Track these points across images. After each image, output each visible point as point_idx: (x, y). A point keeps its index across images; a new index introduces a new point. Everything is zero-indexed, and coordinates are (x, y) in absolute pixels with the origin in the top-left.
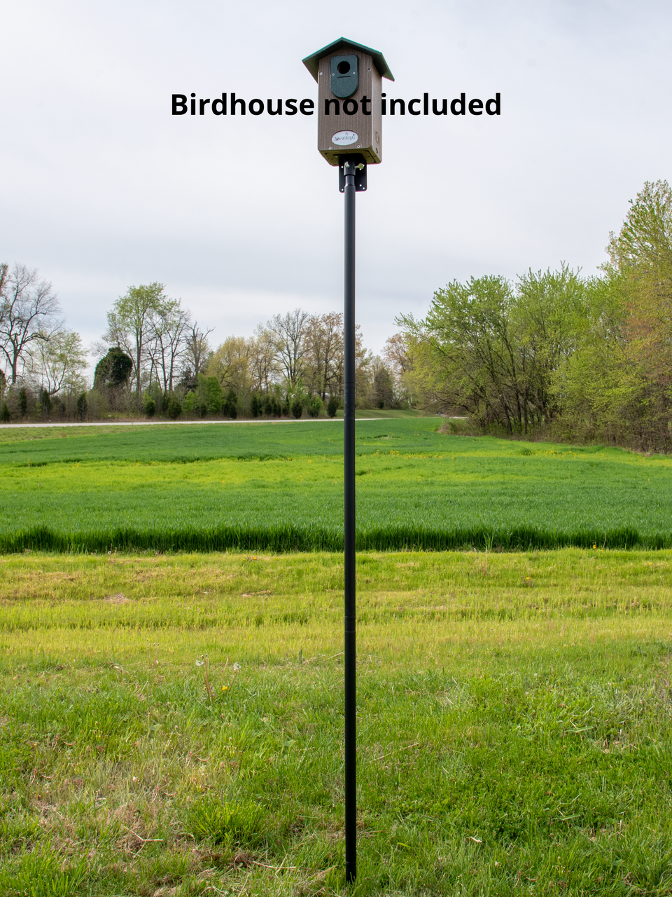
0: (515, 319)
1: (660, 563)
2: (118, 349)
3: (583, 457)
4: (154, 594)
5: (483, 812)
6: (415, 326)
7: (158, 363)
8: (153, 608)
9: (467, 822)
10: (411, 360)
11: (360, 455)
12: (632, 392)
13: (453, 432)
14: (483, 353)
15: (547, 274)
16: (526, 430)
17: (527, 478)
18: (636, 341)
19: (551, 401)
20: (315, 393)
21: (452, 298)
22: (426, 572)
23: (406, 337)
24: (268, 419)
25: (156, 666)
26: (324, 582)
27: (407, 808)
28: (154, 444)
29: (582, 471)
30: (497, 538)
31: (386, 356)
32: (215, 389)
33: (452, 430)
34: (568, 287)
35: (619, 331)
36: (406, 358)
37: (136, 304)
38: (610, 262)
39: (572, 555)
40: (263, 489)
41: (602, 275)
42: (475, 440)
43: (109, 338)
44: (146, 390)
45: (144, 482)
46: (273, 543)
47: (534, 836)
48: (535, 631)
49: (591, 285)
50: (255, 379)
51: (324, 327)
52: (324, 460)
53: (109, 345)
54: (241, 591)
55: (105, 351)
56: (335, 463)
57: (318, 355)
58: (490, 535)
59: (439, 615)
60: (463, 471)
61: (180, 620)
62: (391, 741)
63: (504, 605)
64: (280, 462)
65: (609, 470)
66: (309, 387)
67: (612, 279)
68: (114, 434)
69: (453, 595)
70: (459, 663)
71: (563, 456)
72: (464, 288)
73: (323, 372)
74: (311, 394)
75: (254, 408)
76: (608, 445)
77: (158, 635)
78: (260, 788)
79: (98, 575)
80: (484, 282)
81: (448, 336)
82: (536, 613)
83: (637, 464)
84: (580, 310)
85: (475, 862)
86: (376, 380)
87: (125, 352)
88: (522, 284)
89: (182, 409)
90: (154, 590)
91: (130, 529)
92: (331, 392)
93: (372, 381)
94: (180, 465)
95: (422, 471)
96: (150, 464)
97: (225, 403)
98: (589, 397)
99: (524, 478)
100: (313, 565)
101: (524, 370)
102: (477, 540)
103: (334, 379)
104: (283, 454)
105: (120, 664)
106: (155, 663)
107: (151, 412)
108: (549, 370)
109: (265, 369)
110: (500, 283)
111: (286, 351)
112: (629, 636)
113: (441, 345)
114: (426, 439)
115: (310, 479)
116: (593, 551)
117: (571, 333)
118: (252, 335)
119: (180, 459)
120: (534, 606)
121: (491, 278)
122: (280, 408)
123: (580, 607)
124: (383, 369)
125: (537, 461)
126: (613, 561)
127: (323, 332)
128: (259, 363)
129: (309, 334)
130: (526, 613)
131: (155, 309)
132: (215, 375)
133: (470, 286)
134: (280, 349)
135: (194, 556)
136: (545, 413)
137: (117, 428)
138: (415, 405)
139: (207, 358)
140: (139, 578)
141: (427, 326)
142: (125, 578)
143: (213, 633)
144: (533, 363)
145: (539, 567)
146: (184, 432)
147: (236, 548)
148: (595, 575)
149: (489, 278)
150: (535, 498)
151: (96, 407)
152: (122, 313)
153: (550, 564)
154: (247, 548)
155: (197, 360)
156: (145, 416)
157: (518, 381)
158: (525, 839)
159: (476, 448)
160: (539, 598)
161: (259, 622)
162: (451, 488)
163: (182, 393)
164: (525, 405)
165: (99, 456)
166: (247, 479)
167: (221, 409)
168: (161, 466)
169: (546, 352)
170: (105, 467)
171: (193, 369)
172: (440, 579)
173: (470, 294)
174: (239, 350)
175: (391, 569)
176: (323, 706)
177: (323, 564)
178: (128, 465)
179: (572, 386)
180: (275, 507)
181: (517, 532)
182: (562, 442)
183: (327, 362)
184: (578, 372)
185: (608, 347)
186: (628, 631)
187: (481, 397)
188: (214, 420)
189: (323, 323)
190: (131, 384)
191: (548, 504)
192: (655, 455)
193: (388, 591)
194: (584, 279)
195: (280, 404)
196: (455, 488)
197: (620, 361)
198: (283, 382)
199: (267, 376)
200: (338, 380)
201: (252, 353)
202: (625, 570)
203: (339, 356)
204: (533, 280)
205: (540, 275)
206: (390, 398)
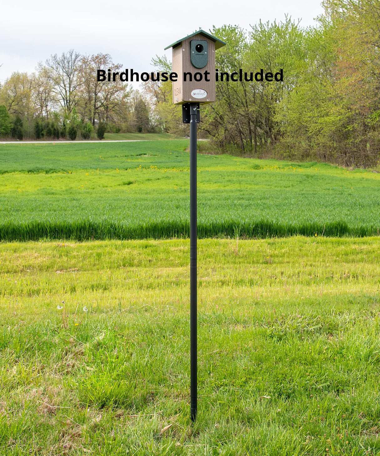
0: (248, 61)
1: (364, 247)
3: (301, 171)
10: (164, 94)
11: (126, 170)
12: (340, 120)
13: (198, 151)
16: (256, 150)
17: (258, 186)
18: (343, 79)
19: (275, 127)
20: (86, 120)
24: (49, 140)
26: (118, 262)
27: (219, 384)
31: (143, 90)
32: (3, 115)
34: (290, 35)
35: (330, 71)
36: (160, 92)
38: (324, 14)
39: (300, 241)
40: (53, 196)
42: (216, 158)
46: (75, 234)
48: (277, 292)
49: (308, 33)
50: (37, 107)
51: (94, 65)
52: (98, 173)
54: (55, 269)
56: (107, 175)
57: (88, 88)
60: (208, 181)
63: (252, 276)
64: (63, 175)
65: (321, 181)
66: (82, 114)
67: (325, 29)
69: (214, 270)
71: (285, 170)
73: (93, 102)
74: (83, 120)
75: (37, 132)
80: (223, 30)
83: (343, 176)
84: (299, 54)
85: (267, 410)
86: (136, 109)
88: (254, 32)
92: (100, 119)
93: (132, 110)
95: (176, 181)
97: (12, 127)
98: (305, 124)
100: (107, 249)
101: (254, 102)
103: (102, 109)
104: (65, 169)
106: (14, 314)
108: (275, 102)
109: (45, 100)
110: (236, 31)
111: (62, 85)
114: (177, 157)
115: (89, 188)
116: (315, 238)
117: (292, 72)
118: (34, 71)
120: (273, 277)
122: (58, 132)
123: (307, 277)
124: (141, 100)
125: (265, 173)
126: (330, 245)
127: (92, 70)
128: (40, 95)
129: (81, 71)
130: (268, 282)
132: (2, 103)
134: (57, 83)
136: (271, 137)
144: (262, 97)
145: (275, 250)
147: (47, 238)
148: (317, 255)
149: (227, 27)
150: (267, 201)
153: (284, 247)
154: (55, 238)
157: (249, 111)
159: (217, 164)
160: (276, 272)
164: (255, 130)
166: (39, 188)
167: (9, 132)
175: (167, 252)
177: (116, 249)
179: (293, 116)
180: (68, 209)
181: (258, 225)
182: (284, 159)
183: (96, 95)
184: (297, 104)
185: (321, 84)
187: (221, 124)
188: (4, 141)
189: (92, 63)
192: (356, 169)
193: (166, 267)
194: (303, 28)
195: (58, 128)
196: (204, 194)
197: (330, 95)
198: (61, 110)
199: (47, 105)
200: (105, 109)
201: (35, 86)
202: (339, 251)
203: (106, 90)
204: (263, 29)
205: (268, 25)
206: (147, 124)
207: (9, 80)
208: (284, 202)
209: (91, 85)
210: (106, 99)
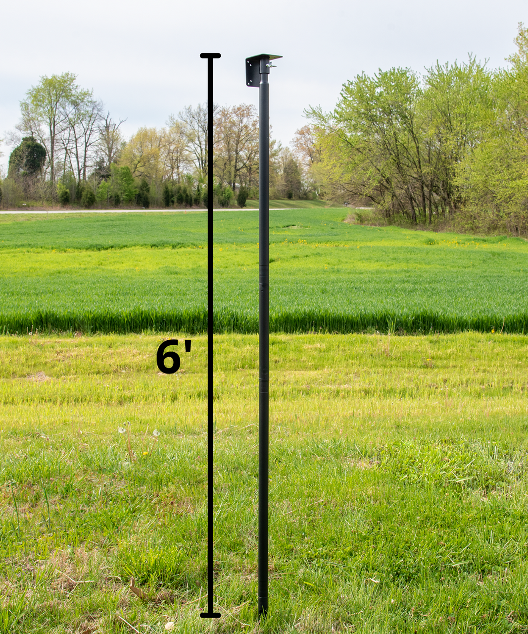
0: (422, 111)
2: (32, 139)
4: (74, 372)
5: (381, 558)
6: (323, 118)
7: (71, 152)
8: (74, 385)
9: (367, 566)
10: (319, 152)
13: (359, 222)
14: (390, 145)
15: (454, 67)
16: (431, 220)
17: (430, 266)
19: (455, 192)
20: (225, 184)
21: (360, 90)
22: (331, 353)
23: (314, 129)
24: (180, 208)
25: (79, 435)
26: (235, 361)
27: (313, 555)
28: (69, 232)
29: (484, 261)
30: (400, 322)
31: (294, 148)
32: (127, 178)
33: (358, 220)
34: (474, 79)
35: (525, 123)
36: (314, 150)
37: (49, 94)
38: (518, 53)
39: (471, 339)
40: (176, 276)
41: (509, 67)
42: (380, 230)
43: (22, 127)
44: (61, 179)
45: (60, 268)
46: (187, 325)
47: (427, 579)
48: (434, 408)
49: (498, 77)
50: (167, 169)
51: (235, 118)
52: (234, 248)
53: (22, 135)
54: (156, 370)
55: (19, 140)
56: (245, 251)
57: (228, 146)
58: (392, 319)
59: (343, 393)
60: (369, 259)
61: (99, 397)
62: (299, 498)
63: (405, 385)
64: (192, 250)
66: (220, 177)
67: (519, 71)
68: (29, 222)
69: (357, 374)
70: (362, 433)
71: (466, 246)
72: (372, 80)
73: (233, 163)
75: (165, 198)
76: (510, 236)
77: (79, 409)
78: (181, 538)
79: (20, 355)
80: (392, 74)
81: (355, 128)
82: (435, 392)
84: (486, 102)
85: (374, 600)
86: (285, 171)
87: (39, 142)
88: (429, 76)
89: (97, 199)
90: (74, 369)
91: (50, 312)
92: (241, 183)
93: (281, 172)
94: (95, 252)
95: (329, 259)
96: (65, 252)
97: (137, 193)
98: (493, 188)
99: (427, 267)
101: (429, 162)
102: (381, 324)
103: (244, 170)
104: (195, 243)
105: (46, 434)
106: (78, 433)
107: (66, 200)
108: (454, 162)
109: (176, 160)
110: (408, 75)
111: (197, 142)
112: (522, 413)
113: (349, 137)
114: (333, 228)
115: (221, 267)
116: (492, 336)
117: (477, 125)
118: (164, 126)
119: (94, 247)
120: (434, 386)
121: (398, 70)
122: (191, 198)
123: (478, 387)
124: (292, 160)
125: (440, 250)
126: (510, 345)
127: (233, 124)
128: (171, 154)
130: (426, 392)
131: (68, 99)
132: (128, 165)
133: (378, 78)
134: (192, 140)
135: (112, 337)
136: (449, 204)
137: (33, 216)
138: (323, 196)
139: (119, 148)
140: (59, 357)
141: (335, 118)
142: (46, 357)
143: (131, 408)
145: (439, 350)
146: (98, 221)
147: (151, 330)
148: (492, 358)
149: (396, 71)
150: (438, 286)
151: (10, 195)
152: (35, 103)
153: (450, 346)
154: (161, 330)
155: (110, 150)
156: (59, 205)
157: (423, 172)
158: (419, 582)
159: (381, 237)
160: (438, 379)
161: (174, 398)
162: (357, 276)
163: (95, 182)
164: (430, 197)
165: (15, 243)
166: (161, 266)
167: (133, 198)
168: (77, 253)
169: (451, 144)
170: (21, 254)
171: (106, 159)
172: (345, 359)
173: (378, 86)
174: (151, 141)
175: (298, 350)
176: (236, 469)
177: (235, 345)
178: (44, 252)
179: (477, 178)
180: (188, 293)
181: (418, 316)
182: (465, 232)
183: (237, 153)
184: (483, 164)
185: (513, 139)
186: (522, 409)
187: (386, 188)
188: (127, 209)
189: (234, 115)
190: (45, 173)
191: (449, 291)
193: (296, 370)
194: (491, 70)
195: (192, 193)
196: (360, 275)
197: (524, 153)
198: (195, 173)
199: (179, 166)
200: (248, 171)
201: (164, 144)
202: (522, 353)
203: (249, 148)
204: (441, 72)
205: (447, 67)
206: (298, 189)
207: (134, 138)
208: (460, 286)
209: (232, 142)
210: (249, 158)
